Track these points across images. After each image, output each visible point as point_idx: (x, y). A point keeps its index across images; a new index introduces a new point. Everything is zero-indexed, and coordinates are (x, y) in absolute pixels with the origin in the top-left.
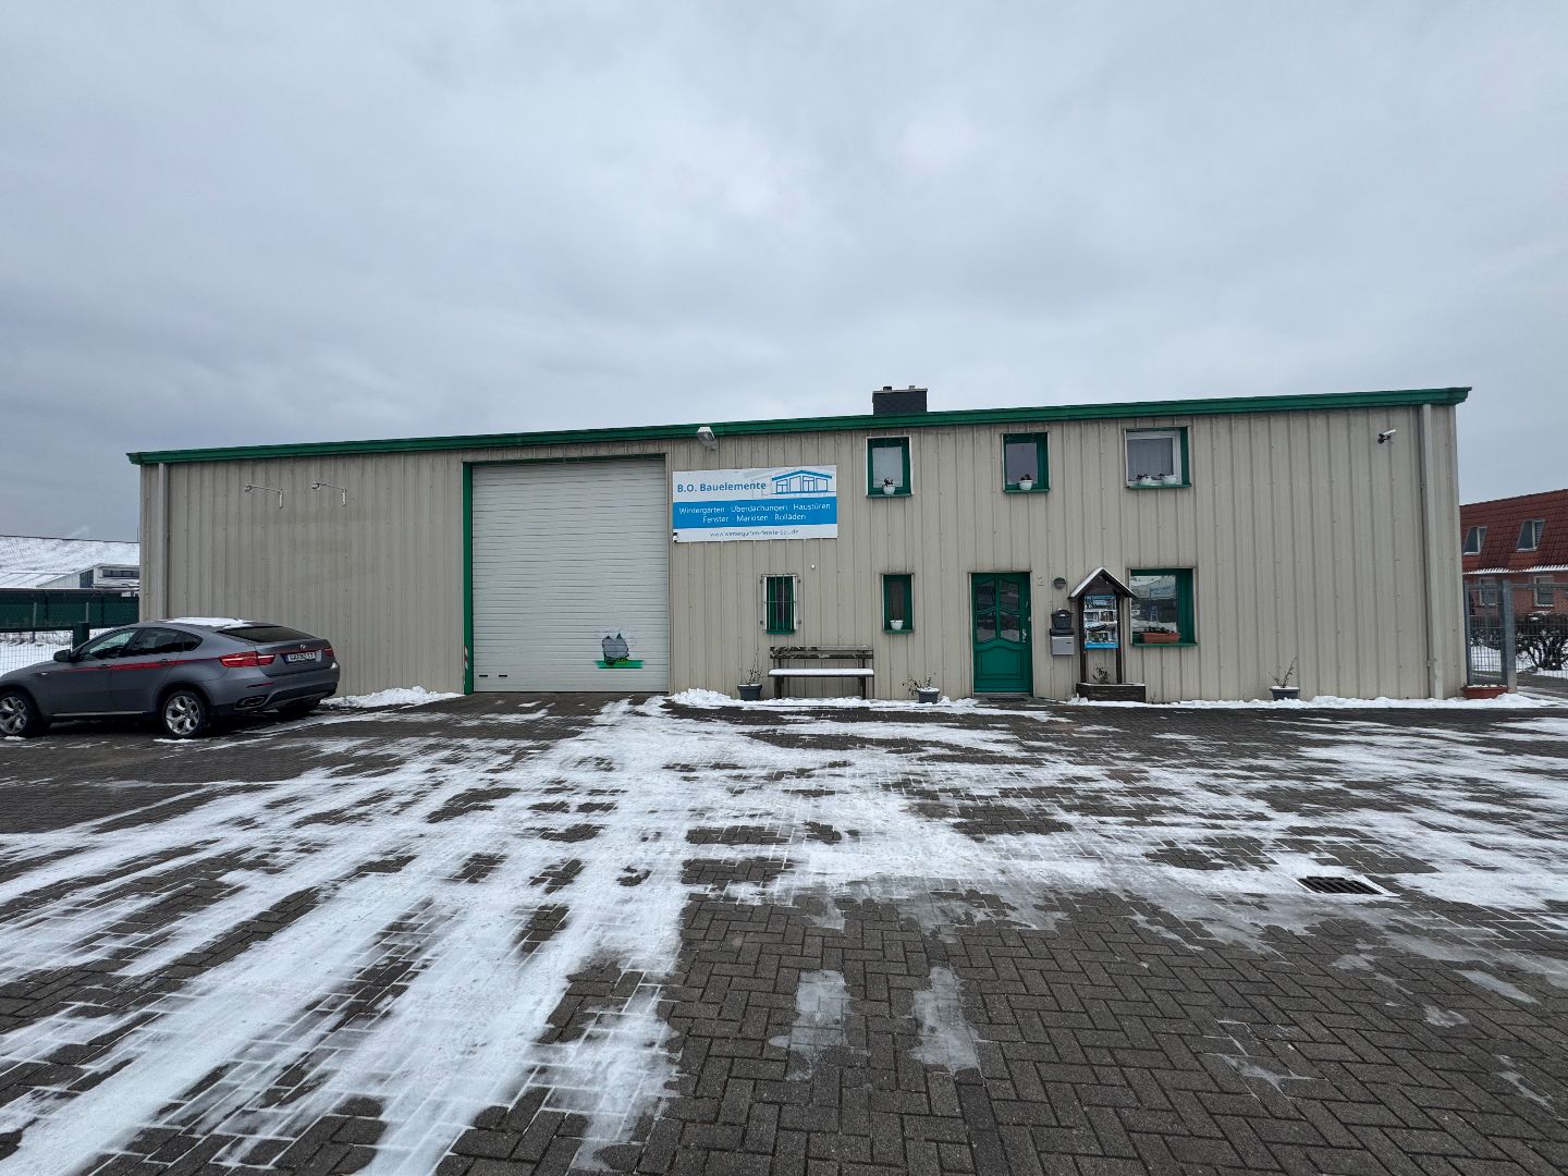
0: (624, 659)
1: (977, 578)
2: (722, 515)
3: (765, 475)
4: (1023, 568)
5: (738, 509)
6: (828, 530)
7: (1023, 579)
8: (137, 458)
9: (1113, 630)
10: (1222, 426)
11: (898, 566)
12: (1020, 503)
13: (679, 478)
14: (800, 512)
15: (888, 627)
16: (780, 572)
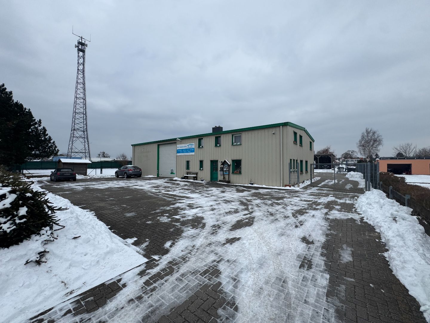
0: (173, 173)
1: (211, 161)
2: (182, 151)
3: (186, 145)
4: (217, 160)
5: (183, 150)
6: (193, 153)
7: (217, 161)
8: (132, 145)
9: (228, 171)
10: (247, 133)
11: (202, 159)
12: (217, 148)
13: (178, 146)
14: (190, 151)
15: (200, 169)
16: (188, 160)
